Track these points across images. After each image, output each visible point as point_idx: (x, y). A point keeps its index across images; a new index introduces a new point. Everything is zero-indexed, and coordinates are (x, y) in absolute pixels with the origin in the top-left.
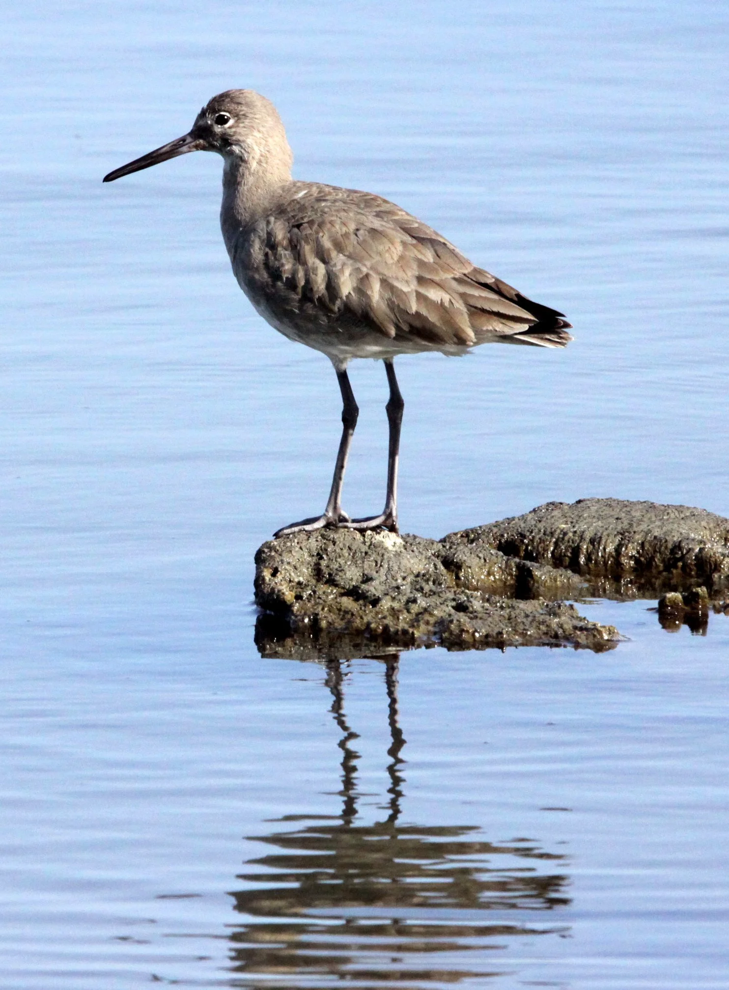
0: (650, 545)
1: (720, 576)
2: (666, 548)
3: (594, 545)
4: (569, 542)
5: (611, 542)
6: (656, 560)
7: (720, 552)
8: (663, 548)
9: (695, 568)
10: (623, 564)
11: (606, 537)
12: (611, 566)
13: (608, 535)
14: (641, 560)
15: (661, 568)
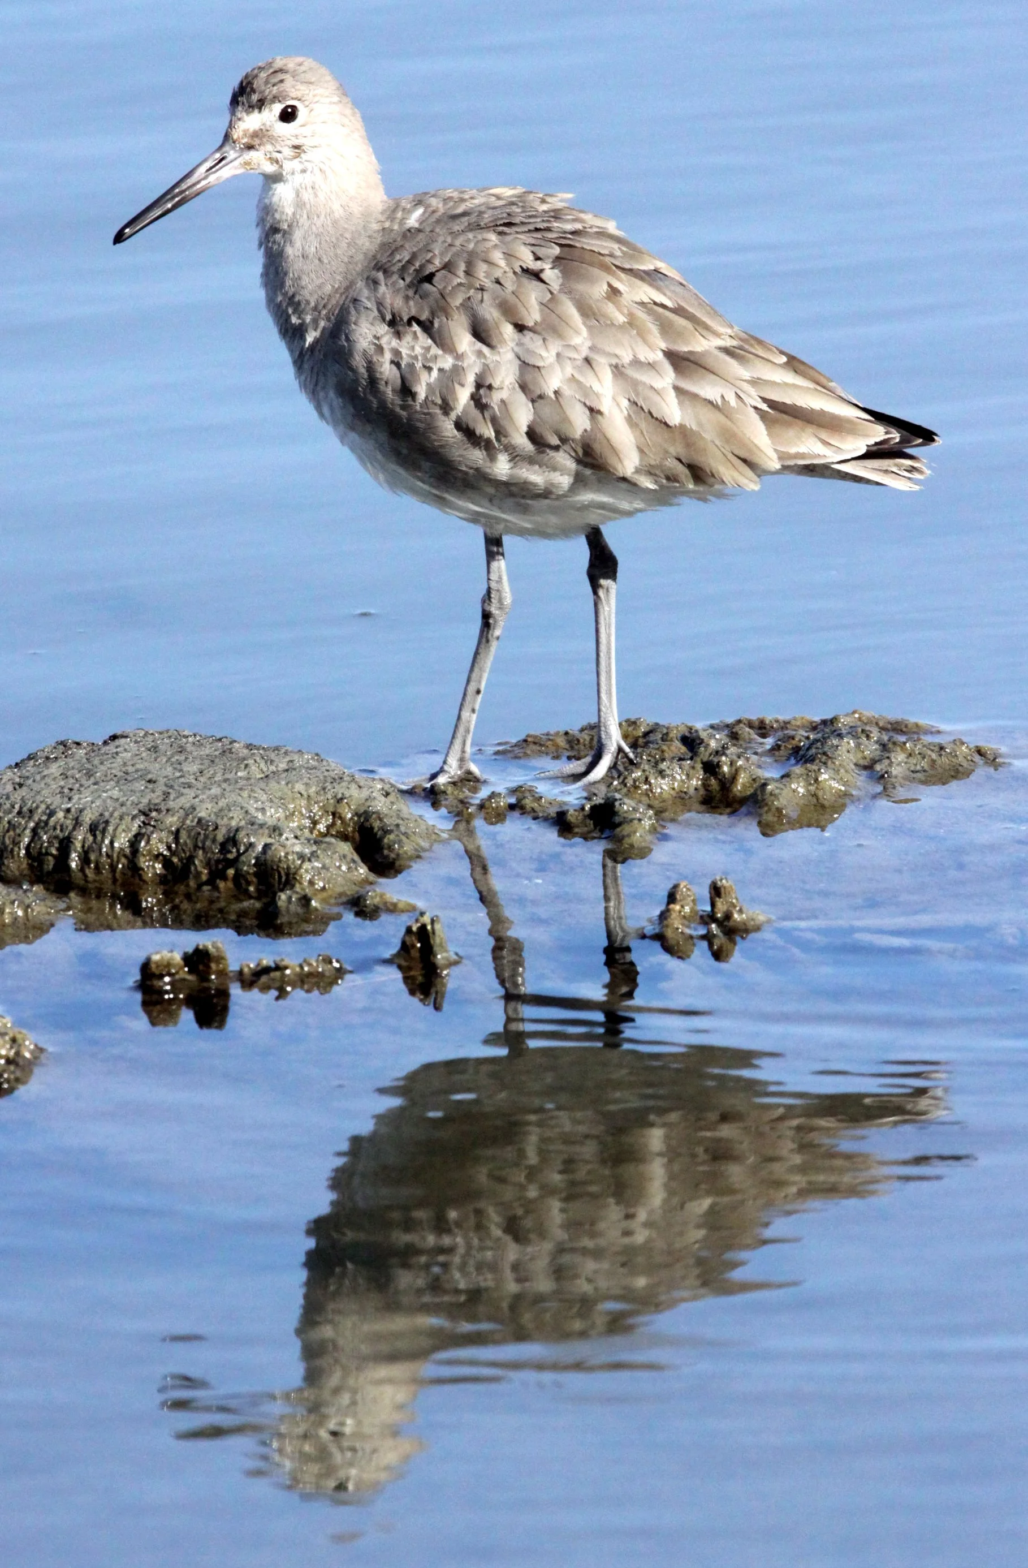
0: (189, 836)
1: (290, 898)
2: (214, 841)
3: (95, 836)
4: (55, 829)
5: (124, 831)
6: (197, 862)
7: (297, 853)
8: (208, 843)
9: (255, 880)
10: (143, 869)
11: (117, 821)
12: (123, 873)
13: (121, 818)
14: (172, 862)
15: (204, 878)
